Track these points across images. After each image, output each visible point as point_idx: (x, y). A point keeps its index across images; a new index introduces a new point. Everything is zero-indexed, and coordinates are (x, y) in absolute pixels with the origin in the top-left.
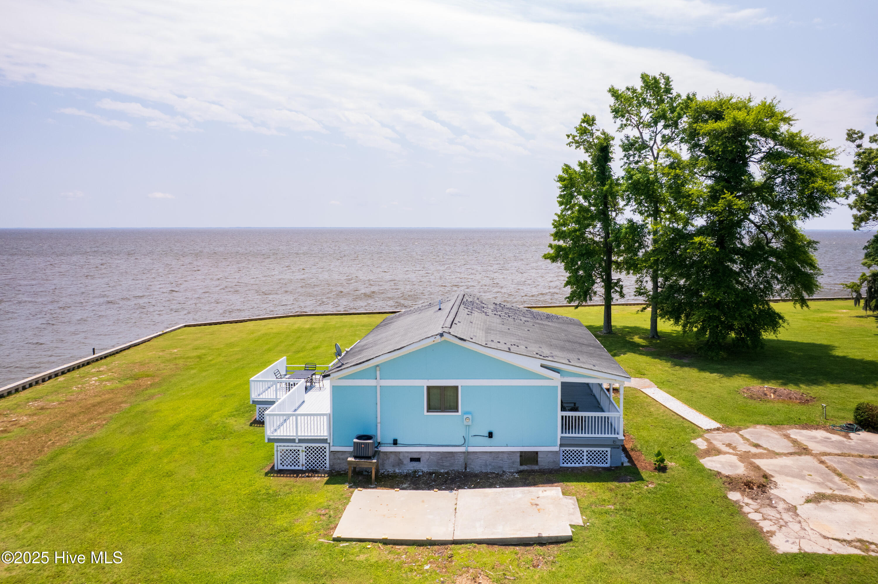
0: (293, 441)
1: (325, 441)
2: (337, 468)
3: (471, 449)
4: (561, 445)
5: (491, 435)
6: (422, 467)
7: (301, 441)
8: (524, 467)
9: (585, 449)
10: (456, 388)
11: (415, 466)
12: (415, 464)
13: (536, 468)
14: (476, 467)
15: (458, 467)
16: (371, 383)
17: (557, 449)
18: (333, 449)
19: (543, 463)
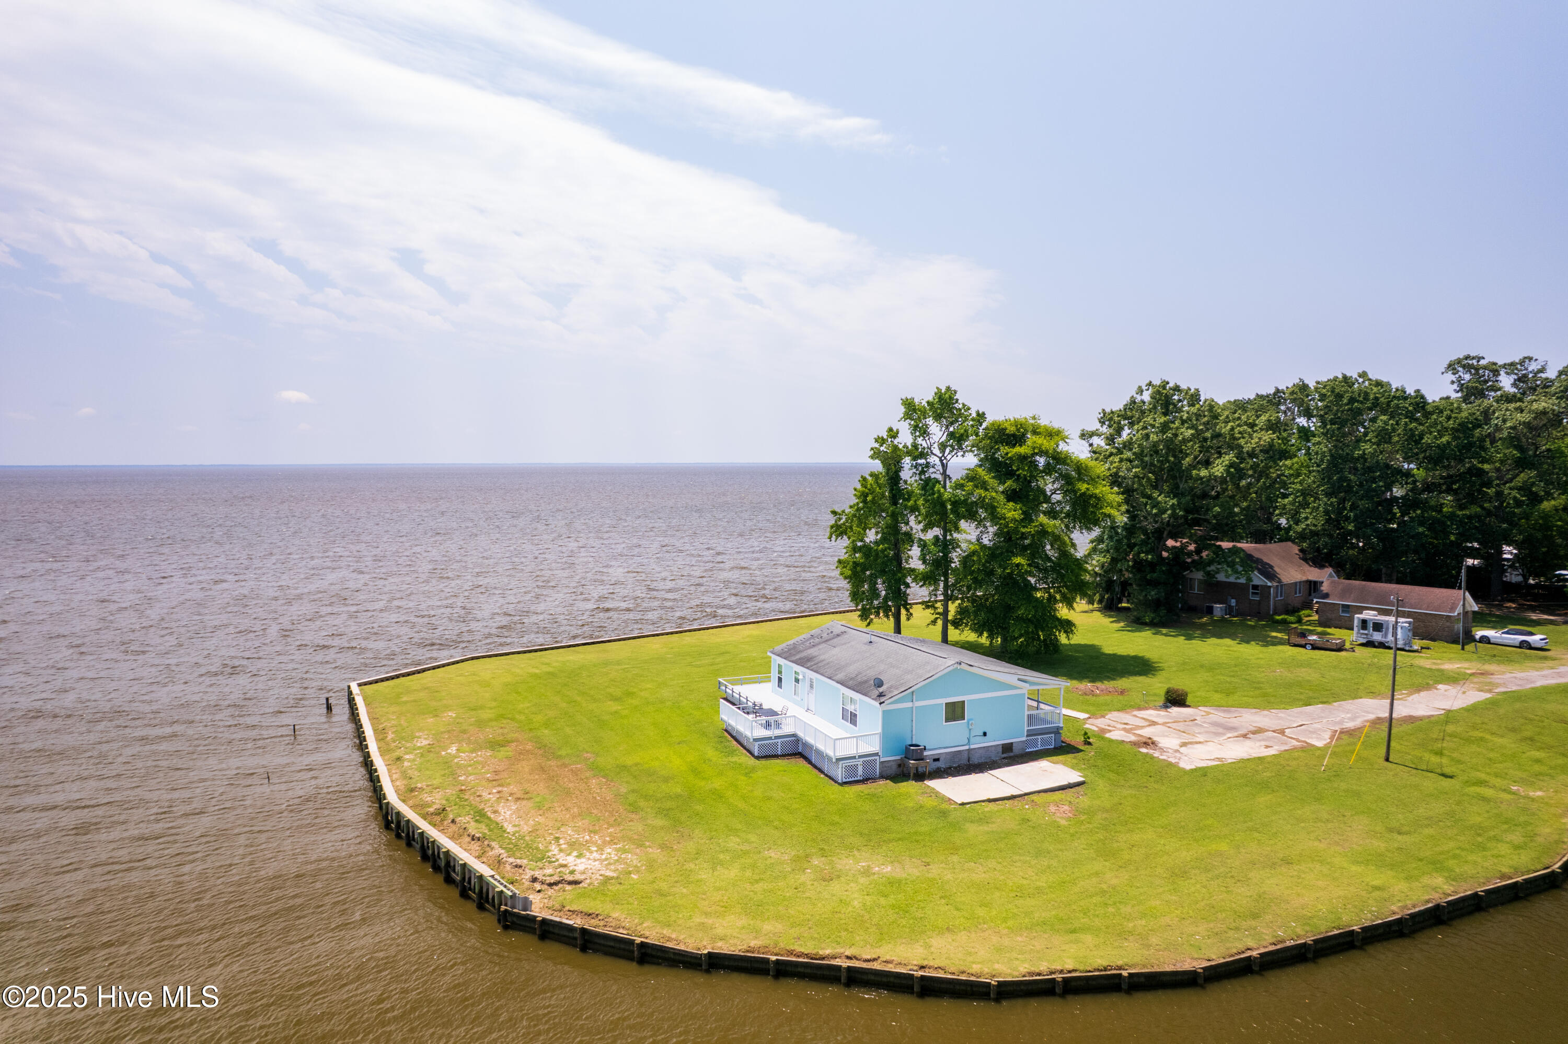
0: (854, 757)
1: (877, 754)
2: (884, 774)
3: (972, 747)
4: (1027, 736)
5: (985, 734)
6: (941, 764)
7: (860, 757)
8: (1005, 755)
9: (1039, 737)
10: (963, 702)
11: (937, 764)
12: (937, 763)
13: (1011, 754)
14: (975, 760)
15: (964, 761)
16: (909, 705)
17: (1024, 739)
18: (882, 760)
19: (1016, 750)
